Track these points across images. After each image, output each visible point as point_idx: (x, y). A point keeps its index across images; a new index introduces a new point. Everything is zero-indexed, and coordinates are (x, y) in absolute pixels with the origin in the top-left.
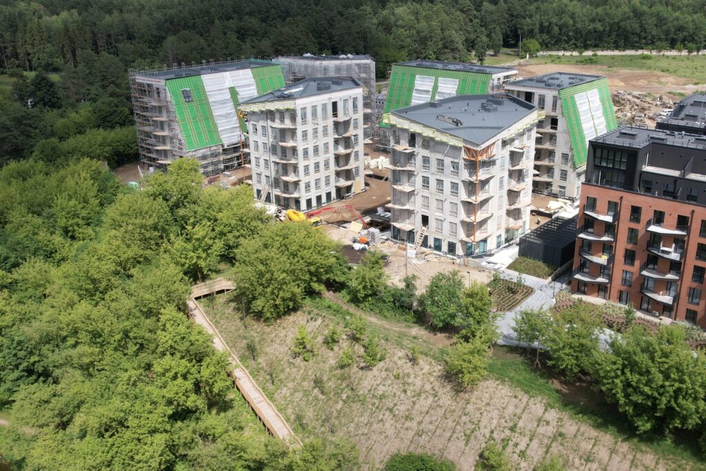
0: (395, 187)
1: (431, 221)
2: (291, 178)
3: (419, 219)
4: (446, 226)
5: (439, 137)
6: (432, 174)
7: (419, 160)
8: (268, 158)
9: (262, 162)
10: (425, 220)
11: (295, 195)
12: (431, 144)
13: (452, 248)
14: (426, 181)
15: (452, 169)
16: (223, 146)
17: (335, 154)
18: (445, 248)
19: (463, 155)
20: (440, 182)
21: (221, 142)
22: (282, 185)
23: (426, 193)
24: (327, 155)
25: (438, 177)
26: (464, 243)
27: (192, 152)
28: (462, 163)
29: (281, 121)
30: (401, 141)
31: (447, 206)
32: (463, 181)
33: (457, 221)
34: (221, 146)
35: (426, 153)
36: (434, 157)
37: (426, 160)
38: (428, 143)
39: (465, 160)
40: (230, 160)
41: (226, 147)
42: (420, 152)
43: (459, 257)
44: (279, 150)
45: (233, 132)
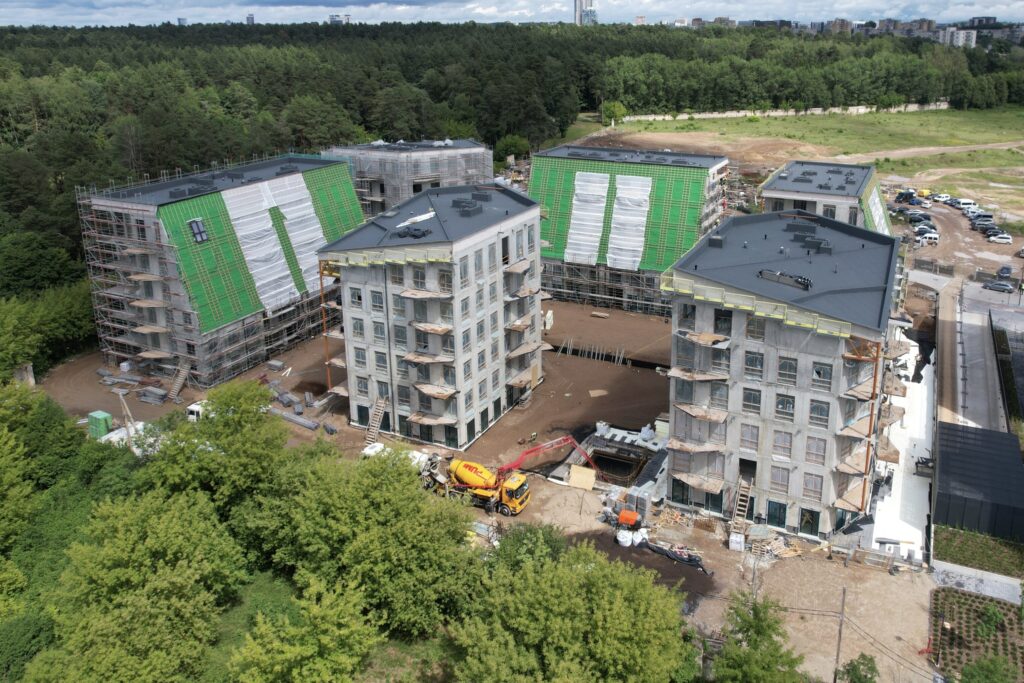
0: (686, 408)
1: (763, 473)
2: (436, 388)
3: (733, 466)
4: (796, 482)
5: (793, 318)
6: (769, 384)
7: (737, 361)
8: (385, 351)
9: (371, 357)
10: (748, 468)
11: (447, 419)
12: (768, 329)
13: (810, 521)
14: (752, 399)
15: (815, 376)
16: (264, 314)
17: (506, 330)
18: (793, 518)
19: (843, 350)
20: (785, 402)
21: (262, 306)
22: (415, 399)
23: (752, 419)
24: (495, 335)
25: (782, 391)
26: (833, 509)
28: (838, 364)
29: (416, 283)
30: (698, 323)
31: (800, 443)
32: (840, 398)
33: (825, 472)
34: (260, 316)
35: (754, 345)
36: (772, 355)
37: (754, 361)
38: (757, 327)
39: (843, 357)
40: (277, 336)
41: (270, 315)
42: (740, 342)
43: (824, 536)
44: (411, 336)
45: (280, 286)
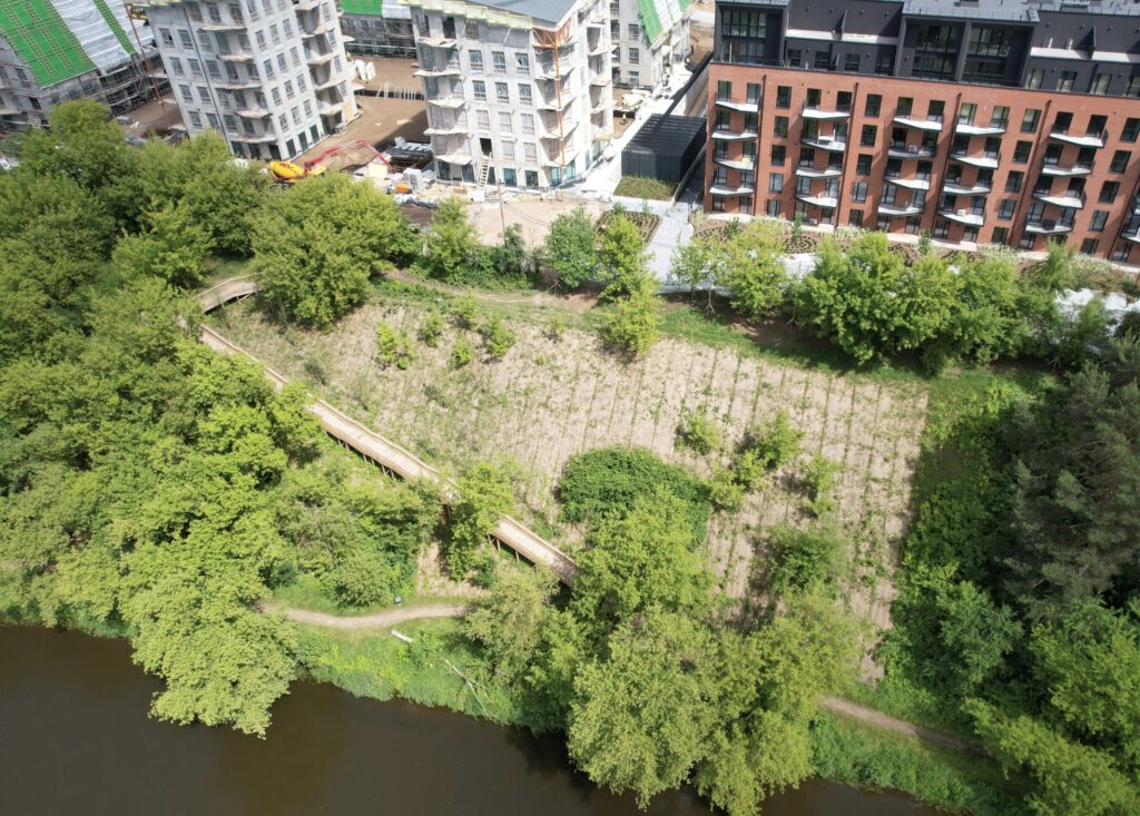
0: (434, 102)
1: (496, 146)
2: (254, 111)
3: (477, 145)
4: (520, 150)
5: (494, 18)
6: (489, 75)
7: (464, 57)
8: (205, 85)
9: (195, 93)
10: (486, 145)
11: (268, 138)
12: (481, 29)
13: (532, 179)
14: (480, 89)
15: (518, 64)
16: (99, 73)
17: (310, 65)
18: (521, 180)
19: (533, 41)
20: (502, 86)
21: (94, 65)
22: (240, 125)
23: (482, 105)
24: (299, 68)
25: (498, 80)
26: (548, 169)
27: (51, 88)
28: (532, 54)
29: (213, 18)
30: (432, 31)
31: (517, 121)
32: (537, 81)
33: (536, 140)
34: (94, 74)
35: (474, 44)
36: (487, 49)
37: (476, 57)
38: (475, 29)
39: (536, 48)
40: (119, 95)
41: (104, 74)
42: (464, 44)
43: (543, 190)
44: (222, 69)
45: (107, 47)
